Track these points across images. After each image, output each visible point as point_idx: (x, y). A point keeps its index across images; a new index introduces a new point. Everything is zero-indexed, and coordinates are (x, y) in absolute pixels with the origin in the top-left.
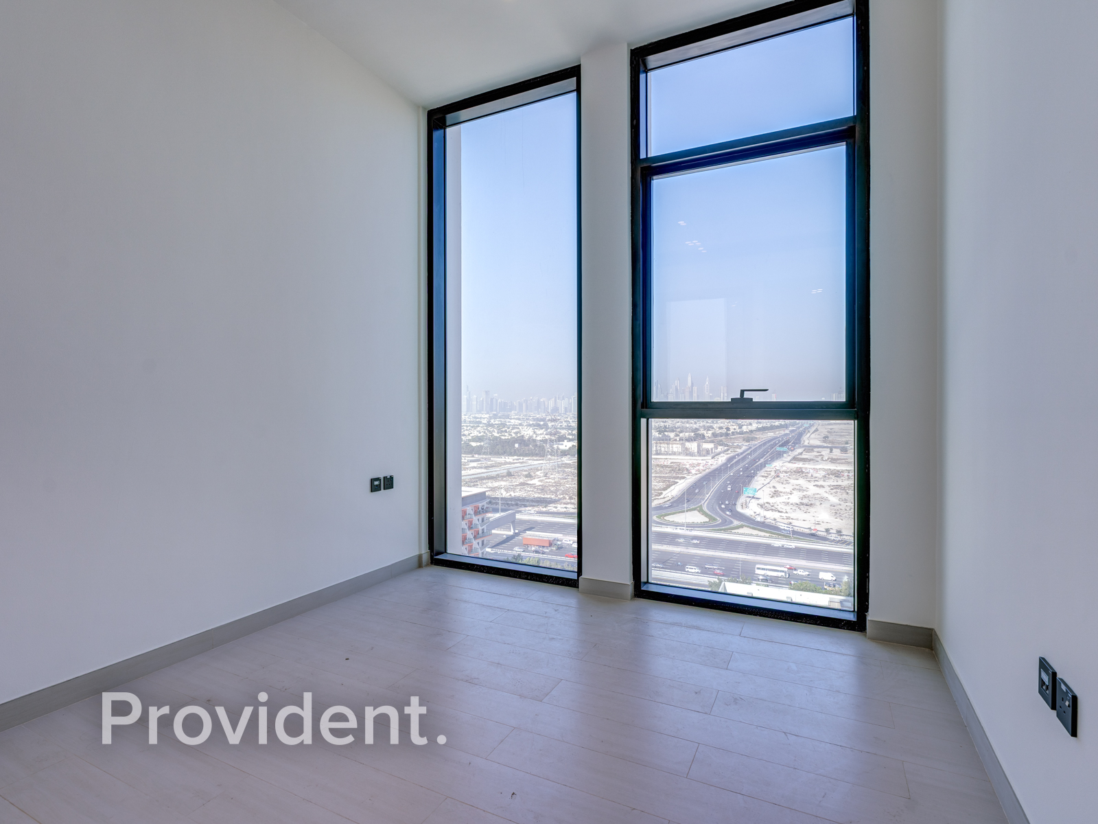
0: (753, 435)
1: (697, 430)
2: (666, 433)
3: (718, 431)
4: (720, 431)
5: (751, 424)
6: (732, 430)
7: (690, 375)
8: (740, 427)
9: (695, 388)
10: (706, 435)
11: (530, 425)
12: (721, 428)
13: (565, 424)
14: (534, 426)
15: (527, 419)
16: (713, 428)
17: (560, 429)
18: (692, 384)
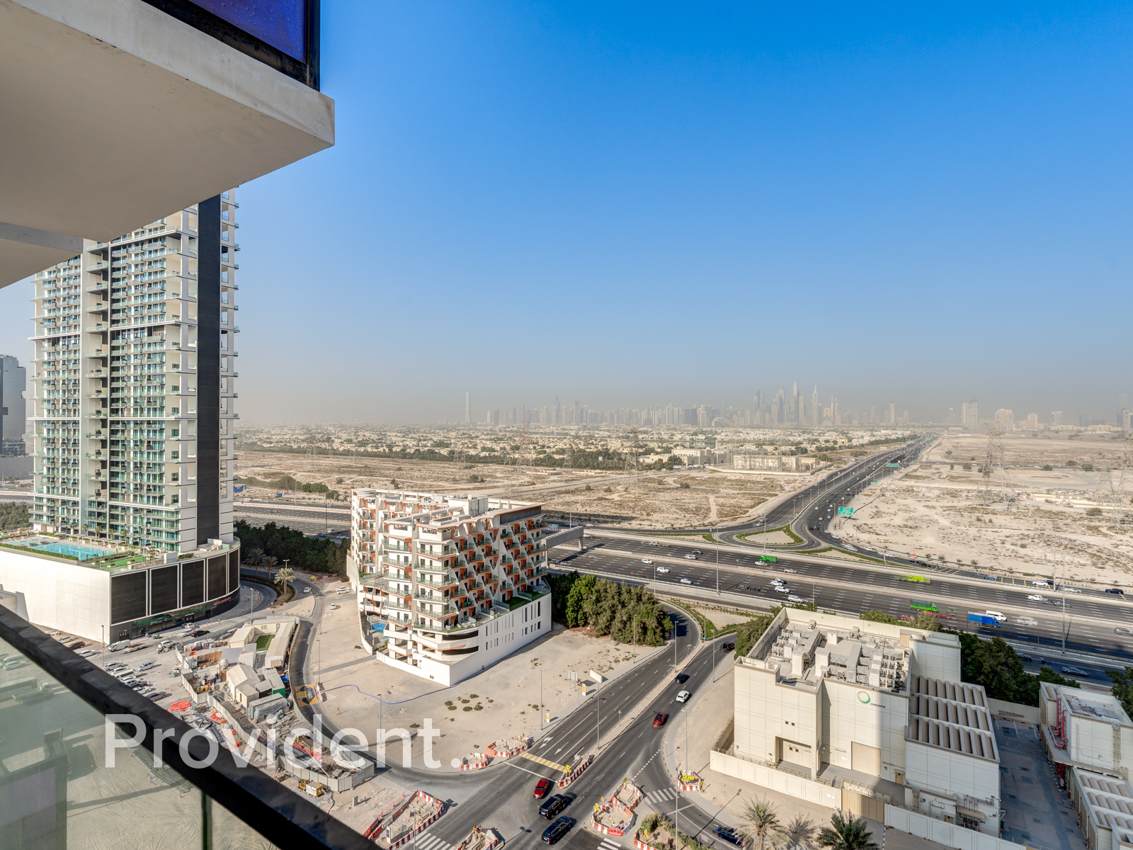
0: (863, 450)
1: (800, 443)
2: (764, 447)
3: (824, 445)
4: (826, 445)
5: (862, 437)
6: (840, 444)
7: (795, 383)
8: (850, 440)
9: (801, 398)
10: (809, 449)
11: (619, 438)
12: (827, 441)
13: (656, 436)
14: (624, 438)
15: (617, 431)
16: (819, 441)
17: (651, 441)
18: (798, 393)
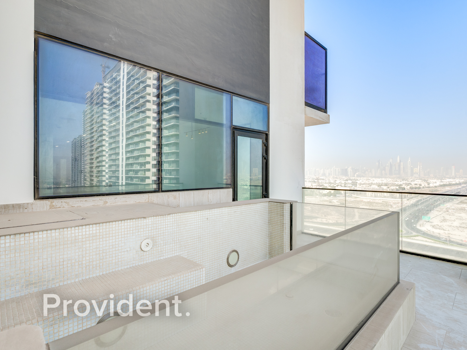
0: (436, 189)
1: (401, 185)
2: (382, 187)
3: (414, 186)
4: (415, 186)
5: (436, 183)
6: (423, 186)
7: (399, 156)
8: (429, 184)
9: (402, 163)
10: (406, 188)
11: (310, 182)
12: (416, 184)
13: (327, 181)
14: (312, 182)
15: (309, 179)
16: (411, 184)
17: (325, 183)
18: (400, 161)
